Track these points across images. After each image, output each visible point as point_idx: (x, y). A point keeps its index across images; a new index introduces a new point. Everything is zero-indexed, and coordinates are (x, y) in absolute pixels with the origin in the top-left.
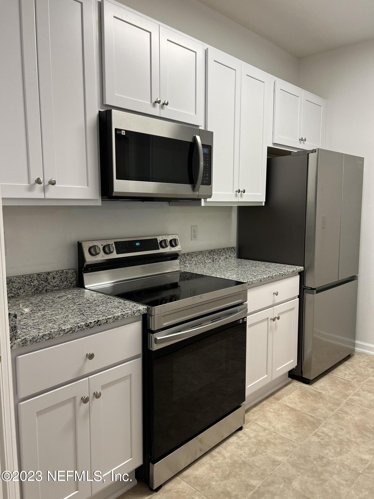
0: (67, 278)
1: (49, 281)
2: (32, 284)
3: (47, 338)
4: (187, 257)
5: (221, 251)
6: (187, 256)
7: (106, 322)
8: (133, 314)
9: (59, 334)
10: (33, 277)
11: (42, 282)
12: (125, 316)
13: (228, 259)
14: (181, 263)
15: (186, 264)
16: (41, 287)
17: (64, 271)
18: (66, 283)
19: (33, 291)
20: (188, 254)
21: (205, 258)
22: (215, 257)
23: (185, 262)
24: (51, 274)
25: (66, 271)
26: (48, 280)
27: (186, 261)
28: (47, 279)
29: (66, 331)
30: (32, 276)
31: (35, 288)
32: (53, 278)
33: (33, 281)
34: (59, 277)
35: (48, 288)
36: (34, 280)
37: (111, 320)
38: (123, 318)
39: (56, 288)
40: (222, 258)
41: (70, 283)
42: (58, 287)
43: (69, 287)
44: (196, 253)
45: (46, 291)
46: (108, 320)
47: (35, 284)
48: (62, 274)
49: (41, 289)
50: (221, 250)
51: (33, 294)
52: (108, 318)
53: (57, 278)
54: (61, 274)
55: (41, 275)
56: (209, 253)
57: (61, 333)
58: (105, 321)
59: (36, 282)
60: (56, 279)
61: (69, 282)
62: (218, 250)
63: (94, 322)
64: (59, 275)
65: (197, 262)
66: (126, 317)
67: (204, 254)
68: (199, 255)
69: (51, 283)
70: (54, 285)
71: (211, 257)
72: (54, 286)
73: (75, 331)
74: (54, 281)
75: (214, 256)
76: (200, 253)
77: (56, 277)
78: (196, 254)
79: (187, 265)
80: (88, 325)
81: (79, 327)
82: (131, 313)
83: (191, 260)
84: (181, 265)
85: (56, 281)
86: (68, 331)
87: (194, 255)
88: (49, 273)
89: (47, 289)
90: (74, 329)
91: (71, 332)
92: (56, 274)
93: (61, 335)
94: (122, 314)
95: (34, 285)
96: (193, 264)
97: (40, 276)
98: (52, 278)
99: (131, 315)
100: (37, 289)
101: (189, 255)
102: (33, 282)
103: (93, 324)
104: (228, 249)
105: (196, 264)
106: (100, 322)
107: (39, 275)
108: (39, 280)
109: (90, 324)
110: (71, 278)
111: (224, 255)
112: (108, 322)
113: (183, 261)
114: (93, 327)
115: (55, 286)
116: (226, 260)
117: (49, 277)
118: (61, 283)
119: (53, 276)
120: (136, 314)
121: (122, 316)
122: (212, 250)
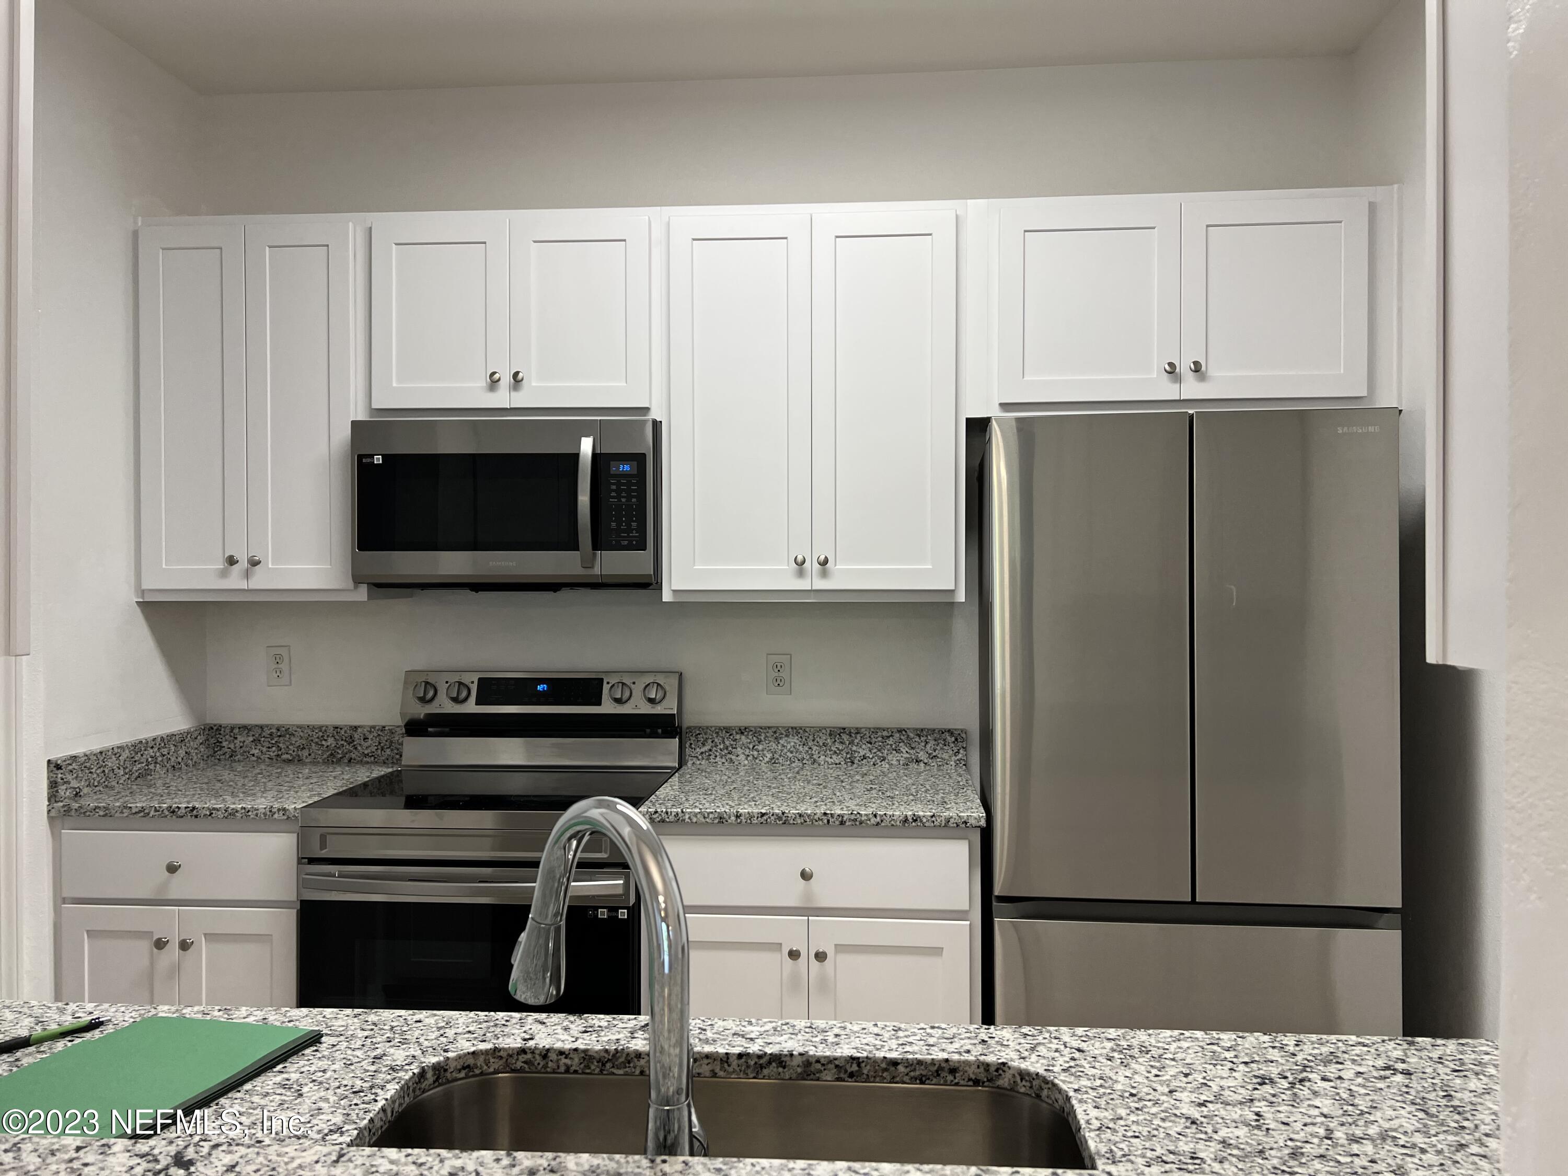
0: (391, 742)
1: (355, 743)
2: (324, 743)
3: (101, 813)
4: (738, 737)
5: (888, 737)
6: (737, 733)
7: (210, 815)
8: (268, 813)
9: (122, 812)
10: (325, 731)
11: (343, 742)
12: (250, 813)
13: (922, 764)
14: (717, 751)
15: (733, 757)
16: (340, 752)
17: (387, 728)
18: (389, 753)
19: (325, 756)
20: (742, 731)
21: (815, 748)
22: (860, 750)
23: (730, 749)
24: (359, 730)
25: (391, 728)
26: (354, 741)
27: (733, 748)
28: (351, 738)
29: (134, 811)
30: (324, 728)
31: (328, 751)
32: (364, 739)
33: (325, 738)
34: (376, 737)
35: (353, 756)
36: (328, 736)
37: (220, 813)
38: (247, 816)
39: (368, 759)
40: (893, 758)
41: (397, 754)
42: (373, 758)
43: (395, 761)
44: (774, 730)
45: (350, 761)
46: (214, 812)
47: (329, 744)
48: (381, 734)
49: (340, 756)
50: (885, 733)
51: (327, 762)
52: (214, 809)
53: (372, 740)
54: (379, 733)
55: (341, 729)
56: (830, 735)
57: (124, 811)
58: (208, 813)
59: (331, 741)
60: (370, 742)
61: (396, 751)
62: (876, 730)
63: (186, 808)
64: (376, 734)
65: (780, 756)
66: (252, 816)
67: (811, 737)
68: (787, 736)
69: (359, 748)
70: (366, 752)
71: (841, 748)
72: (366, 755)
73: (148, 814)
74: (366, 744)
75: (854, 748)
76: (790, 730)
77: (370, 737)
78: (775, 732)
79: (739, 758)
80: (173, 812)
81: (156, 810)
82: (264, 811)
83: (754, 746)
84: (716, 756)
85: (370, 746)
86: (137, 810)
87: (768, 735)
88: (356, 727)
89: (351, 759)
90: (146, 811)
91: (142, 814)
92: (370, 732)
93: (126, 815)
94: (245, 808)
95: (328, 746)
96: (761, 758)
97: (339, 730)
98: (362, 738)
99: (265, 814)
100: (332, 754)
101: (746, 733)
102: (325, 740)
103: (184, 811)
104: (920, 732)
105: (773, 761)
106: (198, 812)
107: (337, 728)
108: (337, 737)
109: (177, 810)
110: (399, 745)
111: (904, 751)
112: (213, 815)
113: (722, 747)
114: (182, 817)
115: (368, 755)
116: (913, 766)
117: (356, 736)
118: (379, 751)
119: (364, 735)
120: (276, 816)
121: (243, 811)
122: (844, 729)
